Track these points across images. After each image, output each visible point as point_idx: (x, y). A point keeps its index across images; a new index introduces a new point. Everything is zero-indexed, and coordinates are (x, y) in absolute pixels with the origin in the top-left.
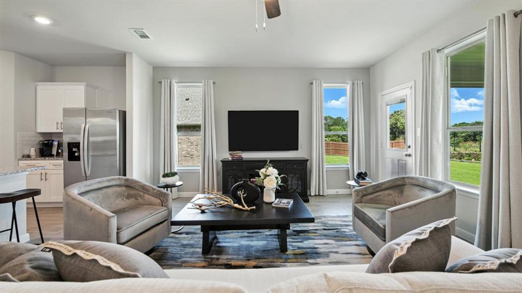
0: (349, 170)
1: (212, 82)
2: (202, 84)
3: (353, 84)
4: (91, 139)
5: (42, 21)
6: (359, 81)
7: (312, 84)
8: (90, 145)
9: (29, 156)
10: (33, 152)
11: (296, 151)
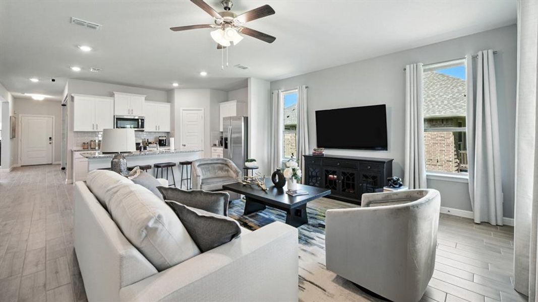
0: (468, 183)
1: (304, 87)
2: (297, 90)
3: (475, 58)
4: (233, 136)
5: (204, 74)
6: (485, 52)
7: (405, 69)
8: (232, 140)
9: (215, 145)
10: (217, 143)
11: (385, 151)
